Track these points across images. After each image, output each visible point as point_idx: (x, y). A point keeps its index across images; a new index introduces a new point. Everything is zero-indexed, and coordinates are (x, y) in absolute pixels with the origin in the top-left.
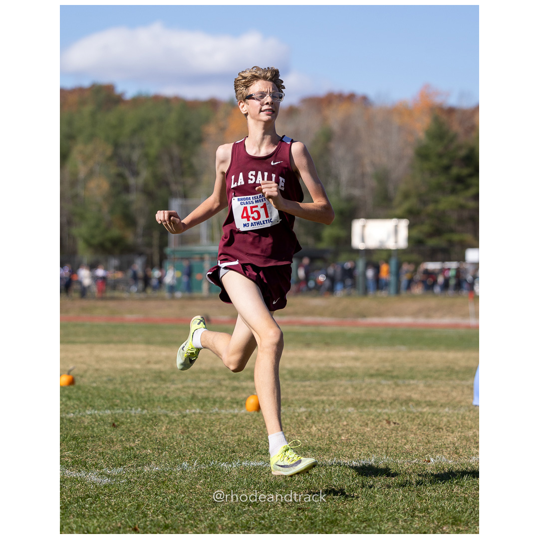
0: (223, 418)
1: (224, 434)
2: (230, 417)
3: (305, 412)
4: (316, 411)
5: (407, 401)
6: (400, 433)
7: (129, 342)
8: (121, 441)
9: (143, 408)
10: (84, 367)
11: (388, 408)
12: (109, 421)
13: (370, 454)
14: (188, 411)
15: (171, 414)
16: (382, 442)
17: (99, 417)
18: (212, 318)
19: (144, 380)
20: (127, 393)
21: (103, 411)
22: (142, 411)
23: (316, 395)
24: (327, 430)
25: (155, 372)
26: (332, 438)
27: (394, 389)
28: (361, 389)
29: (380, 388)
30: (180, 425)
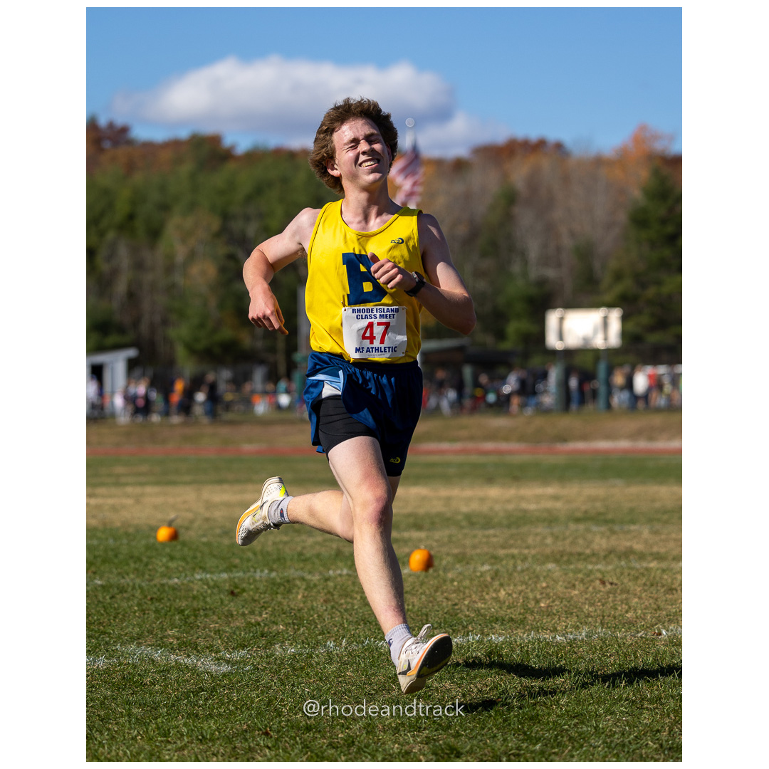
3: (489, 570)
4: (504, 570)
5: (628, 553)
6: (619, 597)
8: (243, 614)
9: (271, 570)
10: (190, 515)
11: (601, 563)
12: (226, 588)
13: (580, 625)
14: (331, 572)
15: (309, 577)
16: (595, 610)
17: (212, 583)
20: (249, 550)
21: (217, 575)
22: (269, 573)
23: (503, 547)
24: (520, 593)
26: (527, 606)
27: (608, 538)
28: (565, 539)
29: (589, 536)
30: (322, 591)
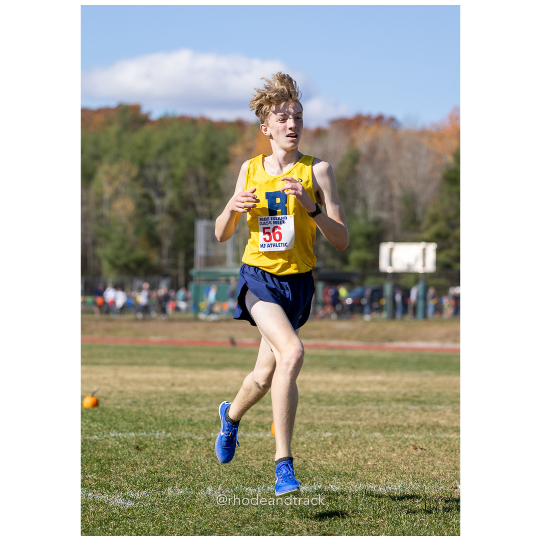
0: (248, 442)
1: (249, 458)
2: (255, 441)
3: (331, 436)
4: (342, 437)
5: (435, 427)
6: (427, 459)
7: (153, 364)
8: (145, 464)
9: (168, 431)
10: (108, 389)
11: (414, 433)
12: (133, 444)
13: (397, 480)
14: (212, 434)
15: (196, 437)
16: (409, 468)
17: (123, 440)
18: (237, 340)
19: (169, 403)
20: (151, 415)
21: (127, 434)
22: (166, 434)
23: (342, 419)
24: (353, 455)
25: (180, 395)
26: (358, 464)
27: (421, 414)
28: (388, 415)
29: (406, 413)
30: (205, 448)
